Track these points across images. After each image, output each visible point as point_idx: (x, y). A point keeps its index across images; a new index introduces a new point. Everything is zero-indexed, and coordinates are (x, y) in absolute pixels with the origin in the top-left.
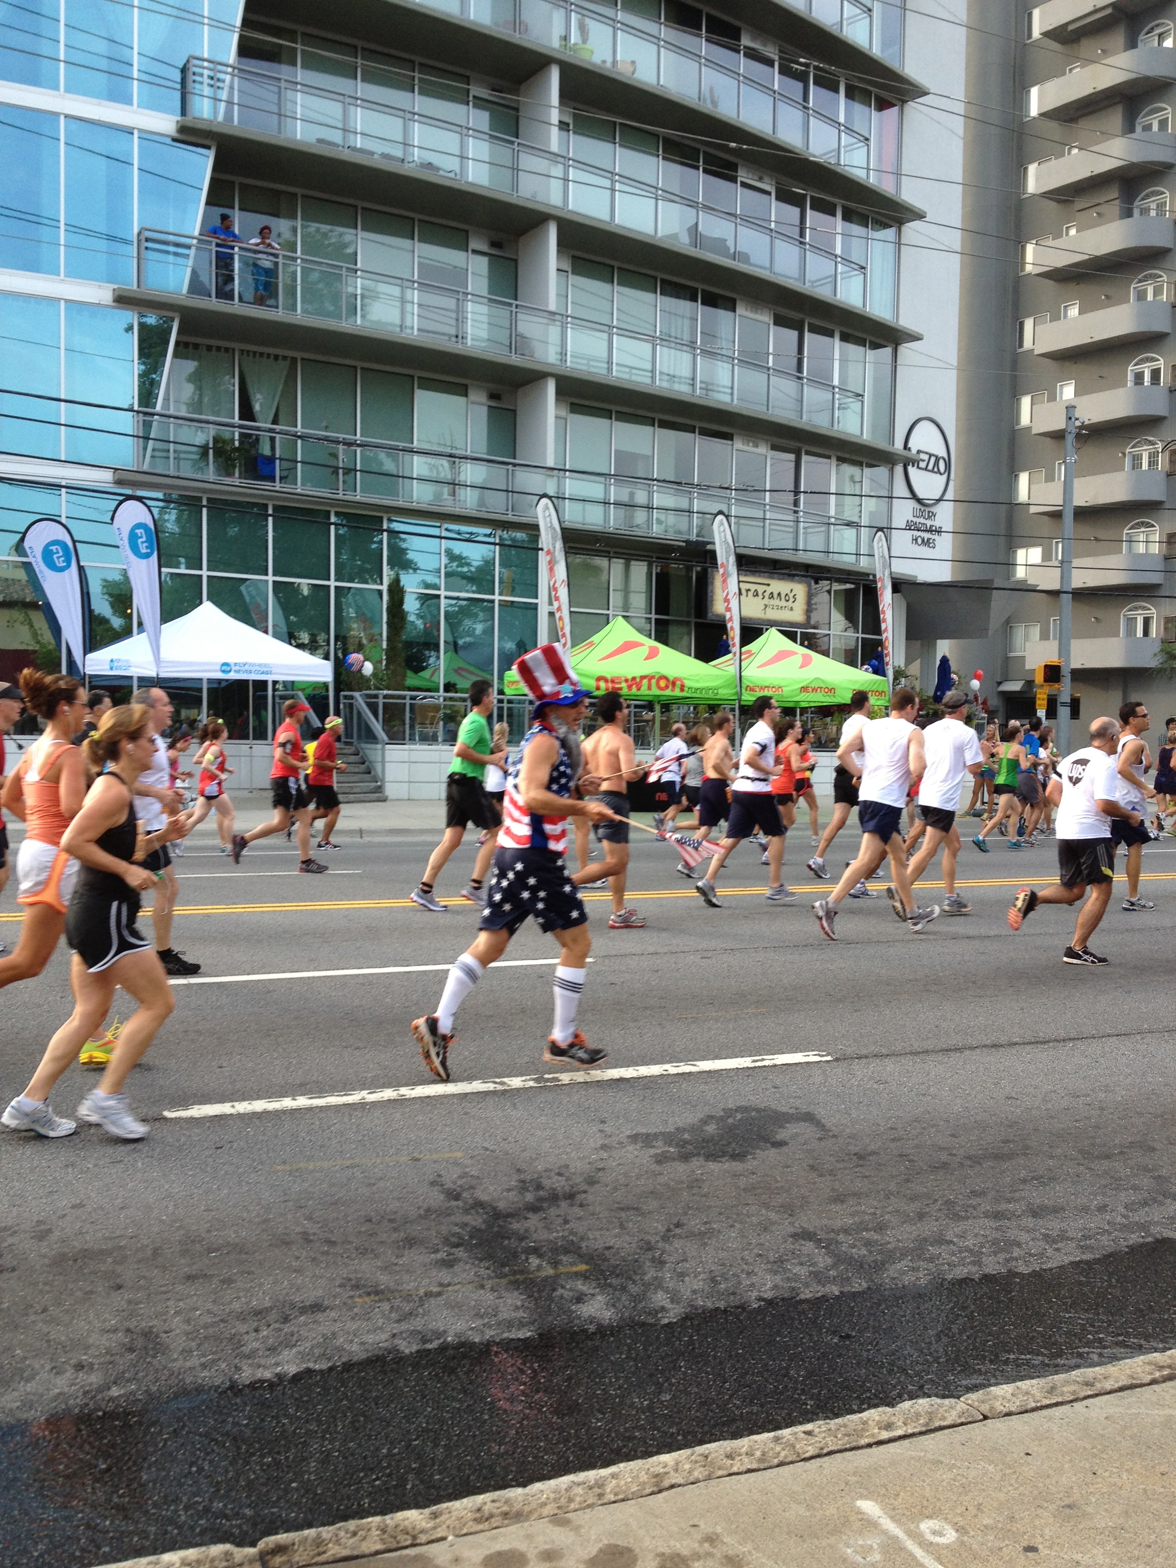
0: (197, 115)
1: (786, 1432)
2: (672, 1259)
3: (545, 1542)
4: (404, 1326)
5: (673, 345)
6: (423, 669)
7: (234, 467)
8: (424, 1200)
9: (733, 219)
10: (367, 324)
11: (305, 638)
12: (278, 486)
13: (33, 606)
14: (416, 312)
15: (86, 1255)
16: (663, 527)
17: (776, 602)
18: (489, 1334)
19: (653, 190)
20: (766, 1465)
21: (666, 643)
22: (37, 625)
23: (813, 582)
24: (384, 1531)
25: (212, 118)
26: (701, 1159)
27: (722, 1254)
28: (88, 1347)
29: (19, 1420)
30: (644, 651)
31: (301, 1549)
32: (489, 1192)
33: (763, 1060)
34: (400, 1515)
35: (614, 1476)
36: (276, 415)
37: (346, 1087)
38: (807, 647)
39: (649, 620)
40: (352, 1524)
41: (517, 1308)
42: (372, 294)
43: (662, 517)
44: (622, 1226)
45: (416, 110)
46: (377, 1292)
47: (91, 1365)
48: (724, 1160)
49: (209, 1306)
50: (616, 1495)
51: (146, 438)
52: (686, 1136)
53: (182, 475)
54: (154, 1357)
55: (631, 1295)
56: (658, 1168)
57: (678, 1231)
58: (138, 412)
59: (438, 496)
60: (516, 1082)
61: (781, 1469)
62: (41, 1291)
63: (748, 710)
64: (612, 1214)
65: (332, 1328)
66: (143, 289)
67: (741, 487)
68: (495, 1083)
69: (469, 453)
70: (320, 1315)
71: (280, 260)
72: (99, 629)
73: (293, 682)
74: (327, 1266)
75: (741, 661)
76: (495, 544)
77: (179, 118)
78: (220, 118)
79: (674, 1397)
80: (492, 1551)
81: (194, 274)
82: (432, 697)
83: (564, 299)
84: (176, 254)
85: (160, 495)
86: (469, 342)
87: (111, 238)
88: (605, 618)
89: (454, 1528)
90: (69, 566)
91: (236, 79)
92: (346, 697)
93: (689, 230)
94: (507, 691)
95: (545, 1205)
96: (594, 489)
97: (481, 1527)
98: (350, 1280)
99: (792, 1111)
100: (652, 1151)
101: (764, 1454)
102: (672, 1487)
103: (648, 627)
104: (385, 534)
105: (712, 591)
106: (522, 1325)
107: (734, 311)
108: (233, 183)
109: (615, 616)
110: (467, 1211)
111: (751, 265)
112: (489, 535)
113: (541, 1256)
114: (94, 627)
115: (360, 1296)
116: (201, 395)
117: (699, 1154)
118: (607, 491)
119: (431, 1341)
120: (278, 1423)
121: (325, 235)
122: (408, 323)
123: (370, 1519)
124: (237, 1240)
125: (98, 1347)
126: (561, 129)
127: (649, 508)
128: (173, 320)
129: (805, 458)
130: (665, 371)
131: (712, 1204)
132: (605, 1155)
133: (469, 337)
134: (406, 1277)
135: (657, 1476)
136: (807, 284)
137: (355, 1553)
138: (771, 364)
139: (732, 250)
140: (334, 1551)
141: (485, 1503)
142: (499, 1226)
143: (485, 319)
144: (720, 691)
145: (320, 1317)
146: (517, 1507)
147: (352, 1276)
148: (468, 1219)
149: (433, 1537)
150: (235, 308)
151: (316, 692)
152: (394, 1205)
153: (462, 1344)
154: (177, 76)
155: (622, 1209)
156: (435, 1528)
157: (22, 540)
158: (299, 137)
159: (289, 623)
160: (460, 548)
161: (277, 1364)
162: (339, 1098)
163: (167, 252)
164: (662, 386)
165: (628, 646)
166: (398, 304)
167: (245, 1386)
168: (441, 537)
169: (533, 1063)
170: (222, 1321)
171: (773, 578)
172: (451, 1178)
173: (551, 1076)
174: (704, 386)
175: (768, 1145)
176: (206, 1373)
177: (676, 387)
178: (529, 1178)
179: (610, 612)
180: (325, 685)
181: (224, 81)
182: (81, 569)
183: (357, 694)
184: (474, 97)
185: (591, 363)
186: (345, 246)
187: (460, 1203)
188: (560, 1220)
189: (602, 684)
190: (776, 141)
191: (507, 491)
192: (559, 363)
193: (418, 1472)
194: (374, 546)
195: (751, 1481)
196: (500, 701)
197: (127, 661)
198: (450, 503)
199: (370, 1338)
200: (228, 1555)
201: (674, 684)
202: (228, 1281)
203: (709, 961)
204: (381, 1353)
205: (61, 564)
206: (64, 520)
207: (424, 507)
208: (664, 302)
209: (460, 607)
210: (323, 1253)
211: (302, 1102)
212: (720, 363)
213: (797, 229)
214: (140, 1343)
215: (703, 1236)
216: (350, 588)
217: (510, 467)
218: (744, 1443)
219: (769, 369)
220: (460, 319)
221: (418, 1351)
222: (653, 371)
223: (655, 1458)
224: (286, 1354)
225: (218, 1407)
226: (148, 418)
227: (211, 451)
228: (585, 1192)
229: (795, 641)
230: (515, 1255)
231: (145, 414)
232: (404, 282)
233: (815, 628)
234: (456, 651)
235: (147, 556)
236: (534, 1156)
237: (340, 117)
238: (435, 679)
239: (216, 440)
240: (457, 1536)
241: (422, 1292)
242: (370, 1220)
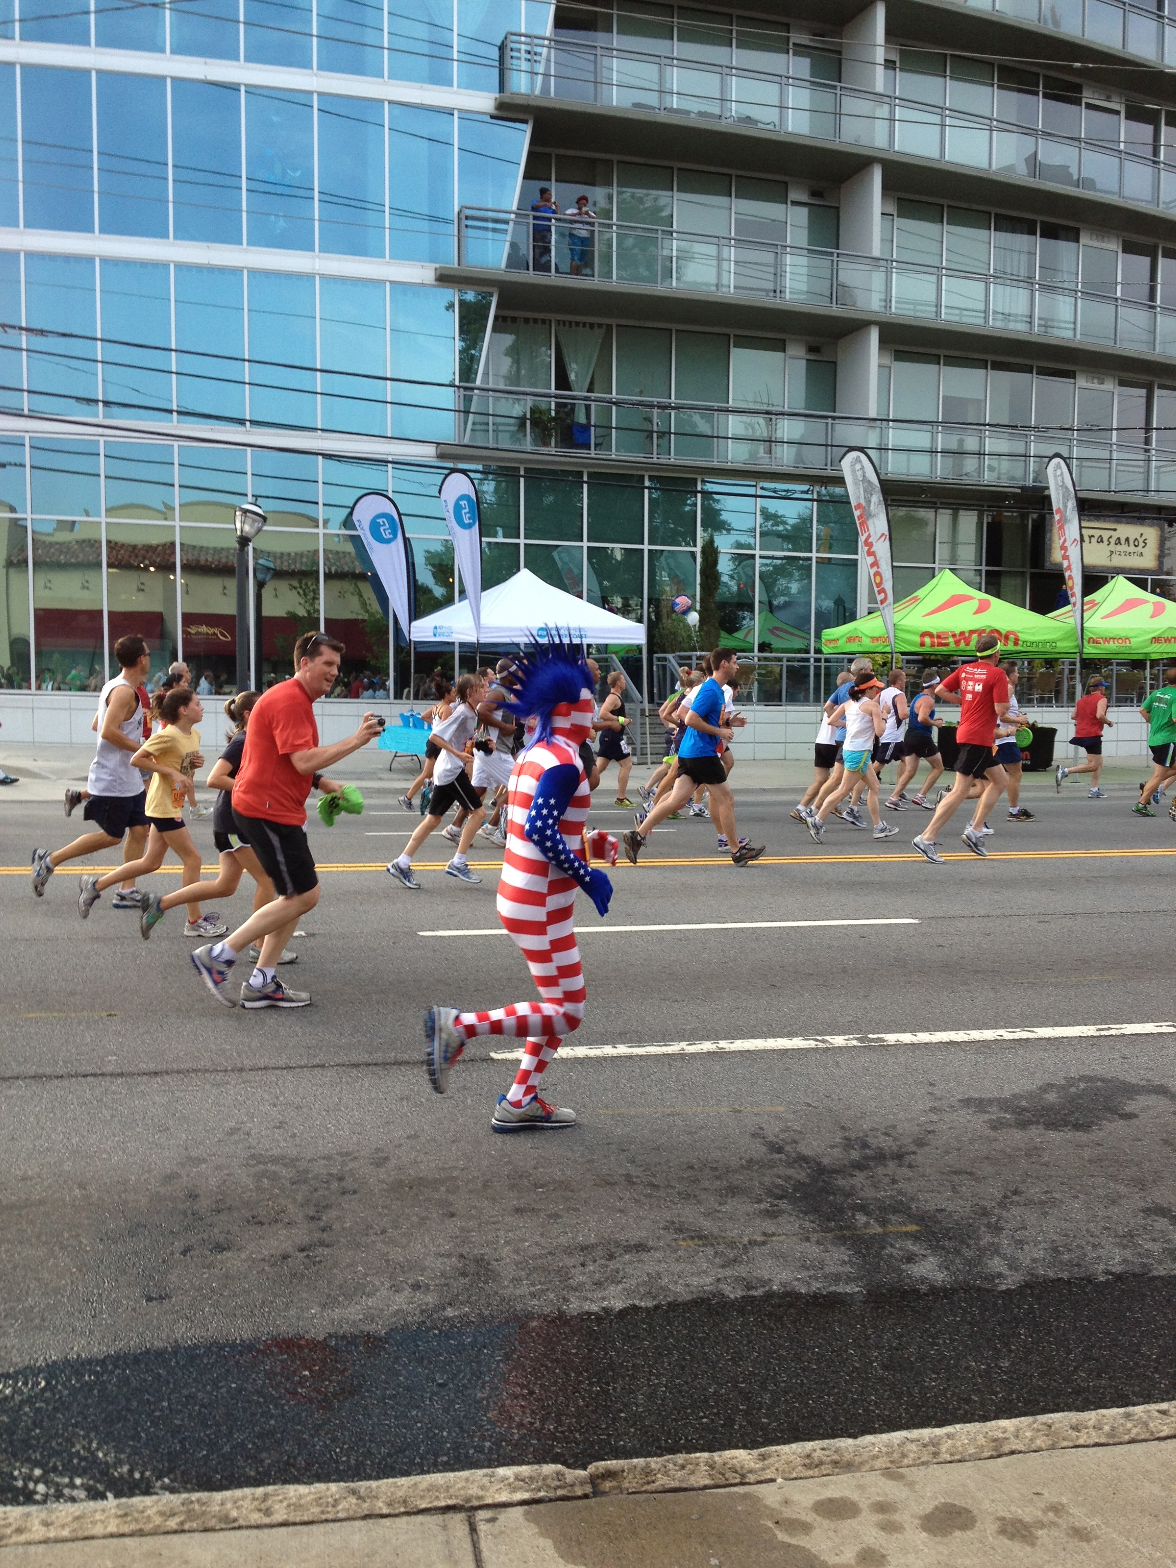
0: (515, 90)
1: (1139, 1410)
2: (1009, 1226)
3: (878, 1494)
4: (728, 1272)
5: (1008, 282)
6: (737, 629)
7: (550, 436)
8: (746, 1151)
9: (1077, 144)
10: (681, 285)
11: (618, 602)
12: (593, 453)
13: (362, 577)
14: (732, 270)
15: (420, 1183)
16: (995, 474)
17: (1123, 548)
18: (815, 1286)
19: (988, 122)
20: (1116, 1440)
21: (998, 595)
22: (365, 597)
23: (1166, 525)
24: (712, 1467)
25: (529, 92)
26: (1041, 1127)
27: (1064, 1225)
28: (423, 1269)
29: (362, 1332)
30: (974, 605)
31: (630, 1476)
32: (811, 1146)
33: (1110, 1028)
34: (728, 1454)
35: (949, 1436)
36: (592, 383)
37: (665, 1038)
38: (1158, 595)
39: (979, 572)
40: (680, 1458)
41: (844, 1263)
42: (689, 255)
43: (995, 463)
44: (954, 1189)
45: (734, 64)
46: (701, 1237)
47: (427, 1286)
48: (1065, 1129)
49: (537, 1238)
50: (952, 1455)
51: (467, 412)
52: (1024, 1103)
53: (500, 446)
54: (486, 1282)
55: (966, 1259)
56: (993, 1134)
57: (1015, 1198)
58: (459, 387)
59: (753, 454)
60: (839, 1041)
61: (1132, 1446)
62: (380, 1214)
63: (1090, 664)
64: (944, 1177)
65: (657, 1268)
66: (462, 267)
67: (1085, 427)
68: (817, 1040)
69: (786, 409)
70: (645, 1254)
71: (596, 229)
72: (422, 599)
73: (607, 645)
74: (651, 1208)
75: (1083, 611)
76: (812, 500)
77: (497, 95)
78: (537, 92)
79: (1013, 1364)
80: (822, 1497)
81: (514, 246)
82: (746, 657)
83: (889, 244)
84: (494, 230)
85: (480, 467)
86: (788, 296)
87: (433, 219)
88: (931, 571)
89: (783, 1471)
90: (395, 536)
91: (553, 51)
92: (659, 659)
93: (1027, 160)
94: (825, 649)
95: (872, 1164)
96: (920, 438)
97: (810, 1473)
98: (673, 1223)
99: (1143, 1083)
100: (987, 1117)
101: (1113, 1429)
102: (1013, 1453)
103: (978, 579)
104: (699, 495)
105: (1050, 539)
106: (849, 1280)
107: (1078, 241)
108: (550, 155)
109: (941, 569)
110: (790, 1165)
111: (1096, 190)
112: (806, 492)
113: (868, 1214)
114: (418, 596)
115: (684, 1239)
116: (518, 370)
117: (1038, 1123)
118: (933, 440)
119: (756, 1288)
120: (606, 1354)
121: (641, 200)
122: (725, 281)
123: (698, 1455)
124: (563, 1178)
125: (433, 1269)
126: (886, 67)
127: (981, 454)
128: (491, 295)
129: (1157, 392)
130: (1000, 310)
131: (1054, 1173)
132: (935, 1118)
133: (788, 290)
134: (729, 1225)
135: (995, 1440)
136: (1161, 206)
137: (684, 1485)
138: (1119, 294)
139: (1075, 177)
140: (662, 1481)
141: (815, 1450)
142: (824, 1181)
143: (804, 271)
144: (1059, 644)
145: (644, 1256)
146: (847, 1457)
147: (676, 1220)
148: (791, 1172)
149: (760, 1478)
150: (552, 279)
151: (630, 655)
152: (716, 1154)
153: (787, 1294)
154: (495, 53)
155: (955, 1173)
156: (763, 1469)
157: (351, 514)
158: (614, 103)
159: (602, 588)
160: (775, 506)
161: (604, 1299)
162: (659, 1048)
163: (486, 229)
164: (995, 325)
165: (956, 600)
166: (714, 263)
167: (572, 1317)
168: (756, 496)
169: (856, 1022)
170: (550, 1253)
171: (1119, 522)
172: (772, 1130)
173: (875, 1036)
174: (1042, 322)
175: (1116, 1117)
176: (535, 1302)
177: (1012, 326)
178: (853, 1136)
179: (936, 566)
180: (639, 648)
181: (540, 54)
182: (406, 541)
183: (670, 656)
184: (794, 44)
185: (919, 308)
186: (661, 209)
187: (783, 1156)
188: (887, 1180)
189: (927, 640)
190: (1126, 56)
191: (826, 445)
192: (883, 310)
193: (747, 1413)
194: (687, 508)
195: (1099, 1455)
196: (817, 660)
197: (449, 628)
198: (767, 461)
199: (695, 1281)
200: (559, 1475)
201: (1007, 637)
202: (556, 1216)
203: (1047, 925)
204: (706, 1296)
205: (387, 535)
206: (390, 495)
207: (739, 466)
208: (996, 238)
209: (775, 566)
210: (646, 1196)
211: (622, 1050)
212: (1061, 298)
213: (1150, 148)
214: (472, 1268)
215: (1044, 1206)
216: (662, 551)
217: (830, 421)
218: (1091, 1416)
219: (1116, 299)
220: (778, 274)
221: (743, 1297)
222: (986, 312)
223: (994, 1423)
224: (612, 1289)
225: (548, 1334)
226: (468, 393)
227: (528, 422)
228: (914, 1153)
229: (1146, 589)
230: (841, 1211)
231: (466, 389)
232: (719, 240)
233: (1168, 574)
234: (771, 612)
235: (470, 526)
236: (859, 1115)
237: (656, 79)
238: (749, 639)
239: (533, 411)
240: (786, 1479)
241: (745, 1240)
242: (692, 1167)
